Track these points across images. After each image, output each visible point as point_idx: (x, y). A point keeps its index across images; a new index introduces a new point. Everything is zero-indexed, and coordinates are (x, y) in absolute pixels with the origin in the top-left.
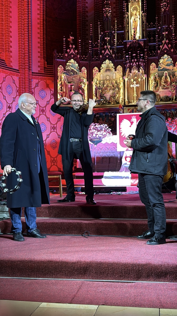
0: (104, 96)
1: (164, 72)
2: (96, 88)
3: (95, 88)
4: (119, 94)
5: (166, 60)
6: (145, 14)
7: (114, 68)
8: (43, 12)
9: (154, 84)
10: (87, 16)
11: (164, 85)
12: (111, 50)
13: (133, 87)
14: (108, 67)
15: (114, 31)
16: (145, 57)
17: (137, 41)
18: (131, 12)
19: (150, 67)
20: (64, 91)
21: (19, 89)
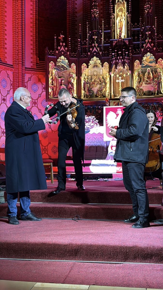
0: (92, 90)
1: (147, 69)
2: (85, 82)
3: (84, 83)
4: (106, 88)
5: (149, 58)
6: (130, 15)
7: (101, 64)
8: (36, 12)
9: (138, 79)
10: (76, 17)
11: (146, 81)
12: (99, 48)
13: (119, 82)
14: (95, 63)
15: (101, 31)
16: (130, 55)
18: (117, 13)
19: (134, 64)
20: (55, 85)
21: (13, 83)
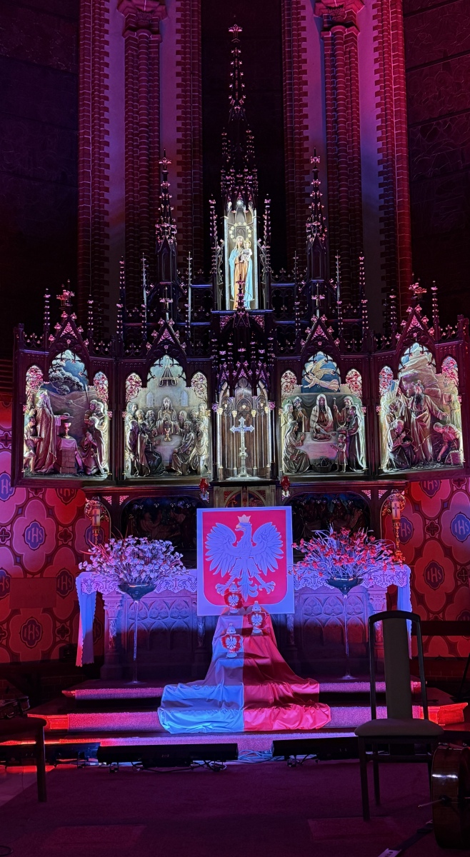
0: (157, 450)
1: (317, 396)
2: (135, 428)
3: (131, 430)
4: (199, 447)
5: (320, 366)
6: (268, 247)
7: (185, 380)
9: (293, 425)
10: (107, 236)
11: (316, 430)
12: (178, 331)
13: (238, 433)
14: (167, 373)
15: (185, 284)
16: (271, 357)
17: (248, 315)
18: (229, 238)
19: (281, 381)
20: (43, 436)
